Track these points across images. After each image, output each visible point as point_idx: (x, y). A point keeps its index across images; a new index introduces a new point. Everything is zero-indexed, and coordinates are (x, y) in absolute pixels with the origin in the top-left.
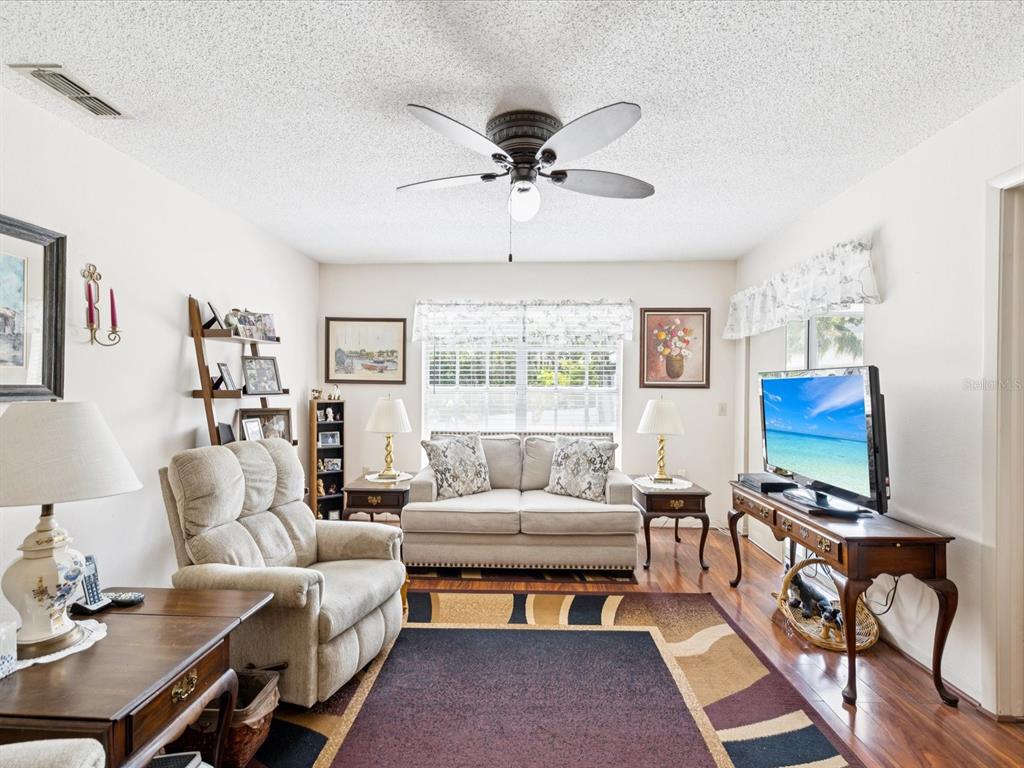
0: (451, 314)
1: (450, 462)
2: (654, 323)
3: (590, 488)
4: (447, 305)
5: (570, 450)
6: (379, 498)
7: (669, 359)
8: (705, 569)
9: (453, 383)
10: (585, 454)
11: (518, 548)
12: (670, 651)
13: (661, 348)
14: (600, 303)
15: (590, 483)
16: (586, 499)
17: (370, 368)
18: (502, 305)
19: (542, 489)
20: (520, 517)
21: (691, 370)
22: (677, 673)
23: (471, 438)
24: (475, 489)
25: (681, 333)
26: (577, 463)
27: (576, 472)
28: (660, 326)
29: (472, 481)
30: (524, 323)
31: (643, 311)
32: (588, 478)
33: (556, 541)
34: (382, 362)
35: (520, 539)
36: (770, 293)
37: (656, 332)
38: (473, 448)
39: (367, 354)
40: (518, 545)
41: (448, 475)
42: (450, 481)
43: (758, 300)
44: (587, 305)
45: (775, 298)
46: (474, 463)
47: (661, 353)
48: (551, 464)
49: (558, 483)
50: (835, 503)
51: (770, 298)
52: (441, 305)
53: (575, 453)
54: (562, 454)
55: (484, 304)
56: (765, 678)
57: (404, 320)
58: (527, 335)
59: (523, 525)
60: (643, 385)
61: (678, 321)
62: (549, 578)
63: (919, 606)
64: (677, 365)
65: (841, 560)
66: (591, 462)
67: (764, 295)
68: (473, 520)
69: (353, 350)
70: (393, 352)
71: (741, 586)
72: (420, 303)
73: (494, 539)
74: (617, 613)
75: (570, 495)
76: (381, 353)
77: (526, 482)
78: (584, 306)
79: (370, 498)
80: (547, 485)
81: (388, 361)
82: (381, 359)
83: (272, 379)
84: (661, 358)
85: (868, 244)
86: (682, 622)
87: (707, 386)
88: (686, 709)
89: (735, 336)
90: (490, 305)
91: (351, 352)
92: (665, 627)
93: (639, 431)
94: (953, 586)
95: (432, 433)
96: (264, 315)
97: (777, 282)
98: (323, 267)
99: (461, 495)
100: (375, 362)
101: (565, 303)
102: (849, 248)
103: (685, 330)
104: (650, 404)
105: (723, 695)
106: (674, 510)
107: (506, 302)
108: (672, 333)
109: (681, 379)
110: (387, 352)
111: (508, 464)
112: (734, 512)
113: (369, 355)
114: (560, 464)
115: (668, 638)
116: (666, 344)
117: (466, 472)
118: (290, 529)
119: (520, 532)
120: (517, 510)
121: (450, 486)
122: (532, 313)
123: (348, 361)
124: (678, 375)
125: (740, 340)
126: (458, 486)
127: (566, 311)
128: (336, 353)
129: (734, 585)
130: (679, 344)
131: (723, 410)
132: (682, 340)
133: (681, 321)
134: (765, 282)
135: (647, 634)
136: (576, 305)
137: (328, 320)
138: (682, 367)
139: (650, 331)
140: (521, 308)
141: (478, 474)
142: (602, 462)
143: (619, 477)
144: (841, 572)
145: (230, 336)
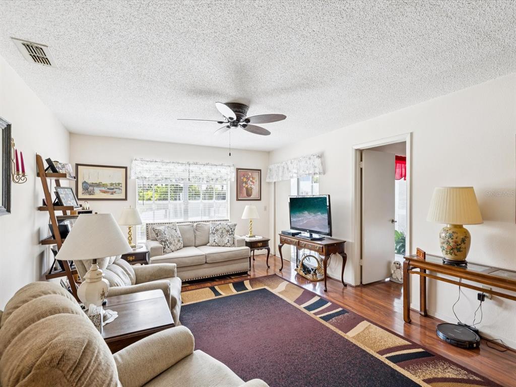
0: (153, 166)
1: (168, 237)
2: (242, 174)
3: (228, 242)
4: (151, 162)
5: (218, 227)
6: (134, 257)
7: (247, 189)
8: (269, 267)
9: (167, 199)
10: (225, 229)
11: (205, 269)
12: (275, 291)
13: (244, 185)
14: (222, 165)
15: (228, 240)
16: (227, 246)
17: (105, 192)
18: (178, 163)
19: (206, 245)
20: (206, 256)
21: (255, 194)
22: (281, 296)
23: (173, 225)
24: (178, 248)
25: (251, 179)
26: (222, 232)
27: (222, 236)
28: (244, 176)
29: (177, 244)
30: (189, 172)
31: (238, 169)
32: (227, 238)
33: (220, 264)
34: (113, 189)
35: (206, 265)
36: (286, 167)
37: (242, 178)
38: (175, 230)
39: (103, 185)
40: (205, 268)
41: (167, 243)
42: (169, 245)
43: (281, 169)
44: (216, 165)
45: (288, 169)
46: (177, 236)
47: (244, 187)
48: (209, 234)
49: (214, 241)
50: (315, 236)
51: (286, 169)
52: (148, 161)
53: (221, 228)
54: (215, 229)
55: (170, 162)
56: (304, 291)
57: (126, 168)
58: (190, 178)
59: (207, 260)
60: (238, 200)
61: (250, 174)
62: (217, 280)
63: (336, 263)
64: (250, 192)
65: (323, 251)
66: (228, 231)
67: (284, 168)
68: (187, 260)
69: (94, 182)
70: (119, 184)
71: (283, 270)
72: (136, 160)
73: (195, 267)
74: (250, 285)
75: (219, 246)
76: (112, 184)
77: (198, 243)
78: (215, 166)
79: (128, 257)
80: (209, 242)
81: (116, 188)
82: (112, 187)
83: (73, 199)
84: (244, 189)
85: (320, 156)
86: (273, 283)
87: (260, 200)
88: (289, 303)
89: (271, 181)
90: (173, 163)
91: (93, 183)
92: (268, 286)
93: (242, 218)
94: (346, 254)
95: (147, 224)
96: (66, 164)
97: (289, 163)
98: (72, 135)
99: (173, 251)
100: (108, 189)
101: (207, 164)
102: (315, 157)
103: (253, 178)
104: (247, 207)
105: (297, 298)
106: (259, 247)
107: (181, 162)
108: (248, 179)
109: (251, 197)
110: (116, 184)
111: (190, 235)
112: (281, 245)
113: (104, 185)
114: (214, 234)
115: (273, 288)
116: (246, 183)
117: (174, 240)
118: (126, 271)
119: (206, 263)
120: (204, 254)
121: (169, 247)
122: (192, 168)
123: (91, 188)
124: (250, 196)
125: (271, 183)
126: (172, 247)
127: (207, 168)
128: (83, 184)
129: (280, 270)
130: (251, 183)
131: (265, 209)
132: (251, 181)
133: (251, 174)
134: (284, 163)
135: (265, 289)
136: (212, 165)
137: (77, 165)
138: (252, 192)
139: (240, 178)
140: (188, 166)
141: (179, 241)
142: (231, 231)
143: (237, 237)
144: (323, 255)
145: (66, 177)
